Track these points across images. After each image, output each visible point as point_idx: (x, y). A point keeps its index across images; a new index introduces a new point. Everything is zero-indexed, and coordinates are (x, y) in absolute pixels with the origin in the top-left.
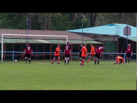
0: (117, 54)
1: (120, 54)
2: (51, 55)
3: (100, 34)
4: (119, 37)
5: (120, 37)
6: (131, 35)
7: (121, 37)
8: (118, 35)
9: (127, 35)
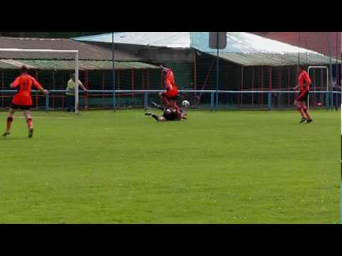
0: (193, 93)
1: (199, 93)
2: (36, 95)
3: (152, 47)
4: (198, 53)
5: (200, 52)
6: (227, 48)
7: (203, 53)
8: (197, 48)
9: (217, 48)
